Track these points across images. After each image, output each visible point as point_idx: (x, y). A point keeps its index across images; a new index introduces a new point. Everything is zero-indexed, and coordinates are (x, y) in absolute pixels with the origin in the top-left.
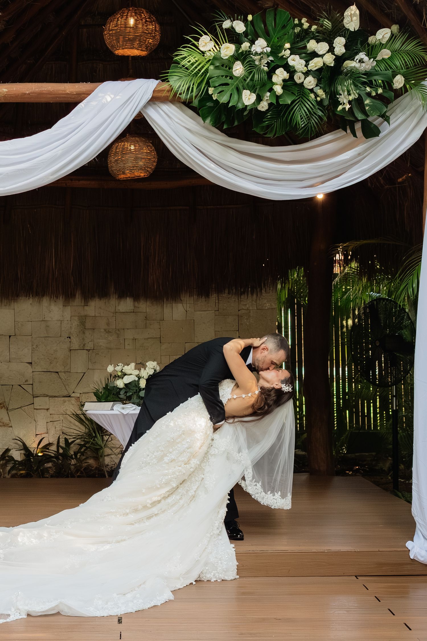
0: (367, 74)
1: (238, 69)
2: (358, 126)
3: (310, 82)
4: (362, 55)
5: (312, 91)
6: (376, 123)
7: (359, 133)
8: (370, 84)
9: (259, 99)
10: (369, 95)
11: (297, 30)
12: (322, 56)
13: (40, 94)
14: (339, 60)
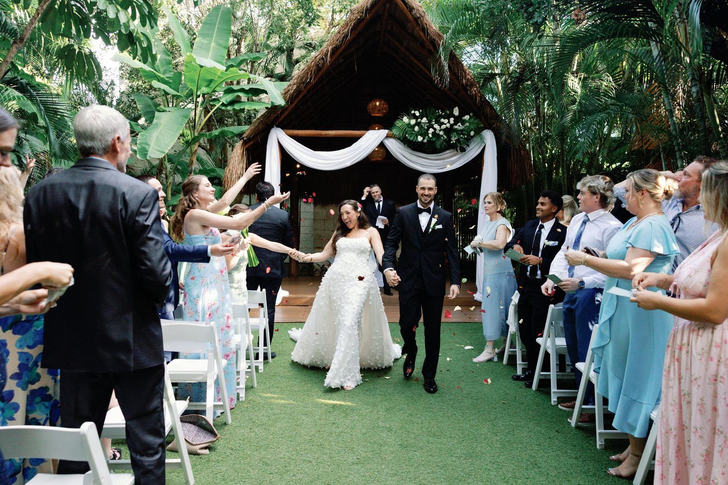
0: (461, 130)
1: (417, 128)
2: (458, 148)
3: (441, 133)
4: (460, 124)
5: (442, 136)
6: (465, 147)
7: (459, 150)
8: (463, 134)
9: (424, 139)
10: (462, 138)
11: (438, 114)
12: (446, 124)
13: (346, 134)
14: (452, 126)
